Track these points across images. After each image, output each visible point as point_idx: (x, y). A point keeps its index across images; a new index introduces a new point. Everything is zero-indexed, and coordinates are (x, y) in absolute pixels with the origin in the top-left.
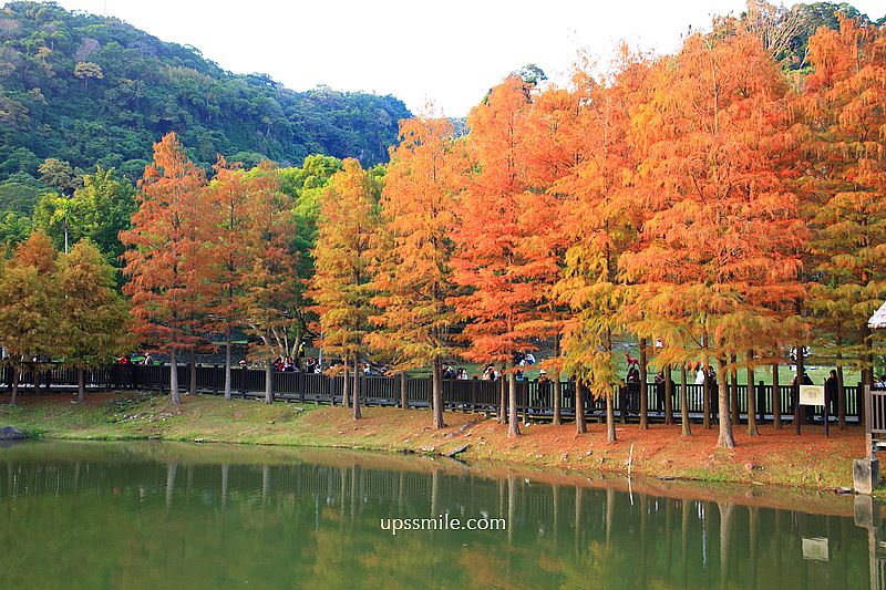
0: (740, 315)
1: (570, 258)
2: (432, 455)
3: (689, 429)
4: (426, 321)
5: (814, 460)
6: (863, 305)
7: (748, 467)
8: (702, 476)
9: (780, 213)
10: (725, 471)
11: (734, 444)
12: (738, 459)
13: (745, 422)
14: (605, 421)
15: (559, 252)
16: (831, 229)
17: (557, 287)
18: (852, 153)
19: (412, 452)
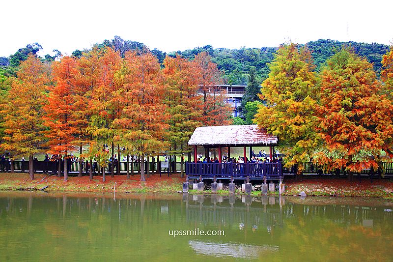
1: (93, 119)
2: (33, 190)
4: (31, 139)
5: (169, 184)
6: (184, 138)
7: (151, 187)
15: (88, 116)
16: (176, 115)
17: (87, 129)
19: (23, 189)
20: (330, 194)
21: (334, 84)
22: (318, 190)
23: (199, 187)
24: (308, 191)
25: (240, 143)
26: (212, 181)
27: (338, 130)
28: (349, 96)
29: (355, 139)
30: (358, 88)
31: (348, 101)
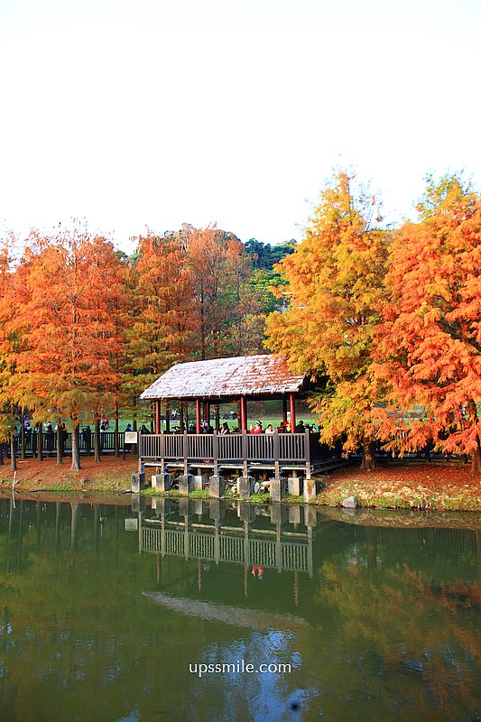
0: (73, 392)
3: (61, 460)
5: (119, 475)
7: (82, 481)
8: (55, 488)
9: (100, 334)
10: (69, 484)
11: (80, 468)
12: (78, 477)
13: (93, 454)
14: (10, 458)
18: (146, 301)
20: (412, 503)
21: (413, 252)
22: (386, 494)
23: (158, 482)
24: (364, 496)
25: (228, 392)
26: (180, 471)
27: (416, 354)
28: (445, 275)
29: (450, 376)
30: (465, 254)
31: (440, 287)
